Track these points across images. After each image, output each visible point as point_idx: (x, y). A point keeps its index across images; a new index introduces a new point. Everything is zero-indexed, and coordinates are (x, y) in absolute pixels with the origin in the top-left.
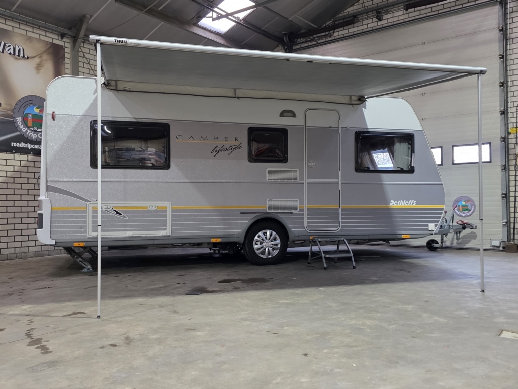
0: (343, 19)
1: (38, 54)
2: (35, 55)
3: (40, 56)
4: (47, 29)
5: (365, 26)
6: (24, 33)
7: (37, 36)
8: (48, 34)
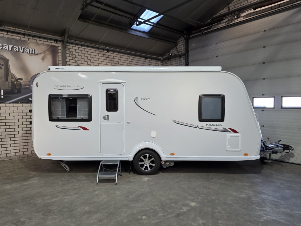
0: (218, 18)
2: (42, 52)
5: (230, 22)
6: (35, 41)
7: (42, 42)
8: (48, 41)
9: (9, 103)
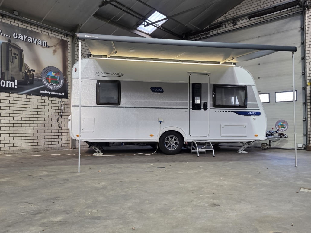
0: (215, 25)
1: (54, 45)
2: (53, 45)
3: (55, 46)
4: (59, 32)
5: (227, 29)
6: (47, 34)
7: (54, 36)
8: (59, 35)
9: (22, 94)
